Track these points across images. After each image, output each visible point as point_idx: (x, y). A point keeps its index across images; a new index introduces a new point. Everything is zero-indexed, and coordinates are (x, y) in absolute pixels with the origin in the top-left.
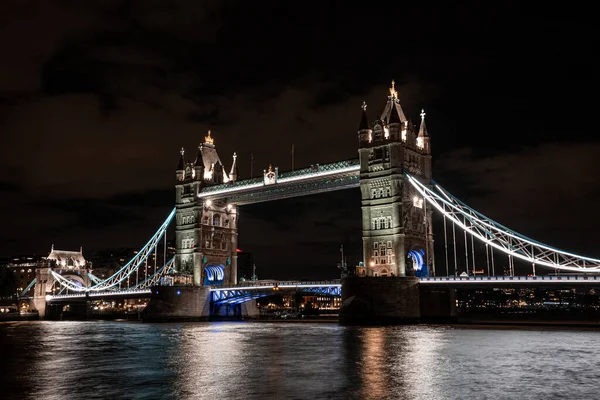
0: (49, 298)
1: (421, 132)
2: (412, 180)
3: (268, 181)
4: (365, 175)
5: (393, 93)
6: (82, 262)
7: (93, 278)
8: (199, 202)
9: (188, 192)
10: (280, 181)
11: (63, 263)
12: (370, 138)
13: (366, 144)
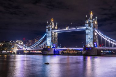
0: (17, 50)
1: (96, 21)
2: (96, 30)
3: (67, 29)
4: (86, 29)
5: (91, 14)
6: (22, 43)
7: (25, 46)
8: (52, 32)
9: (49, 30)
10: (69, 29)
11: (19, 43)
12: (88, 22)
13: (87, 23)
